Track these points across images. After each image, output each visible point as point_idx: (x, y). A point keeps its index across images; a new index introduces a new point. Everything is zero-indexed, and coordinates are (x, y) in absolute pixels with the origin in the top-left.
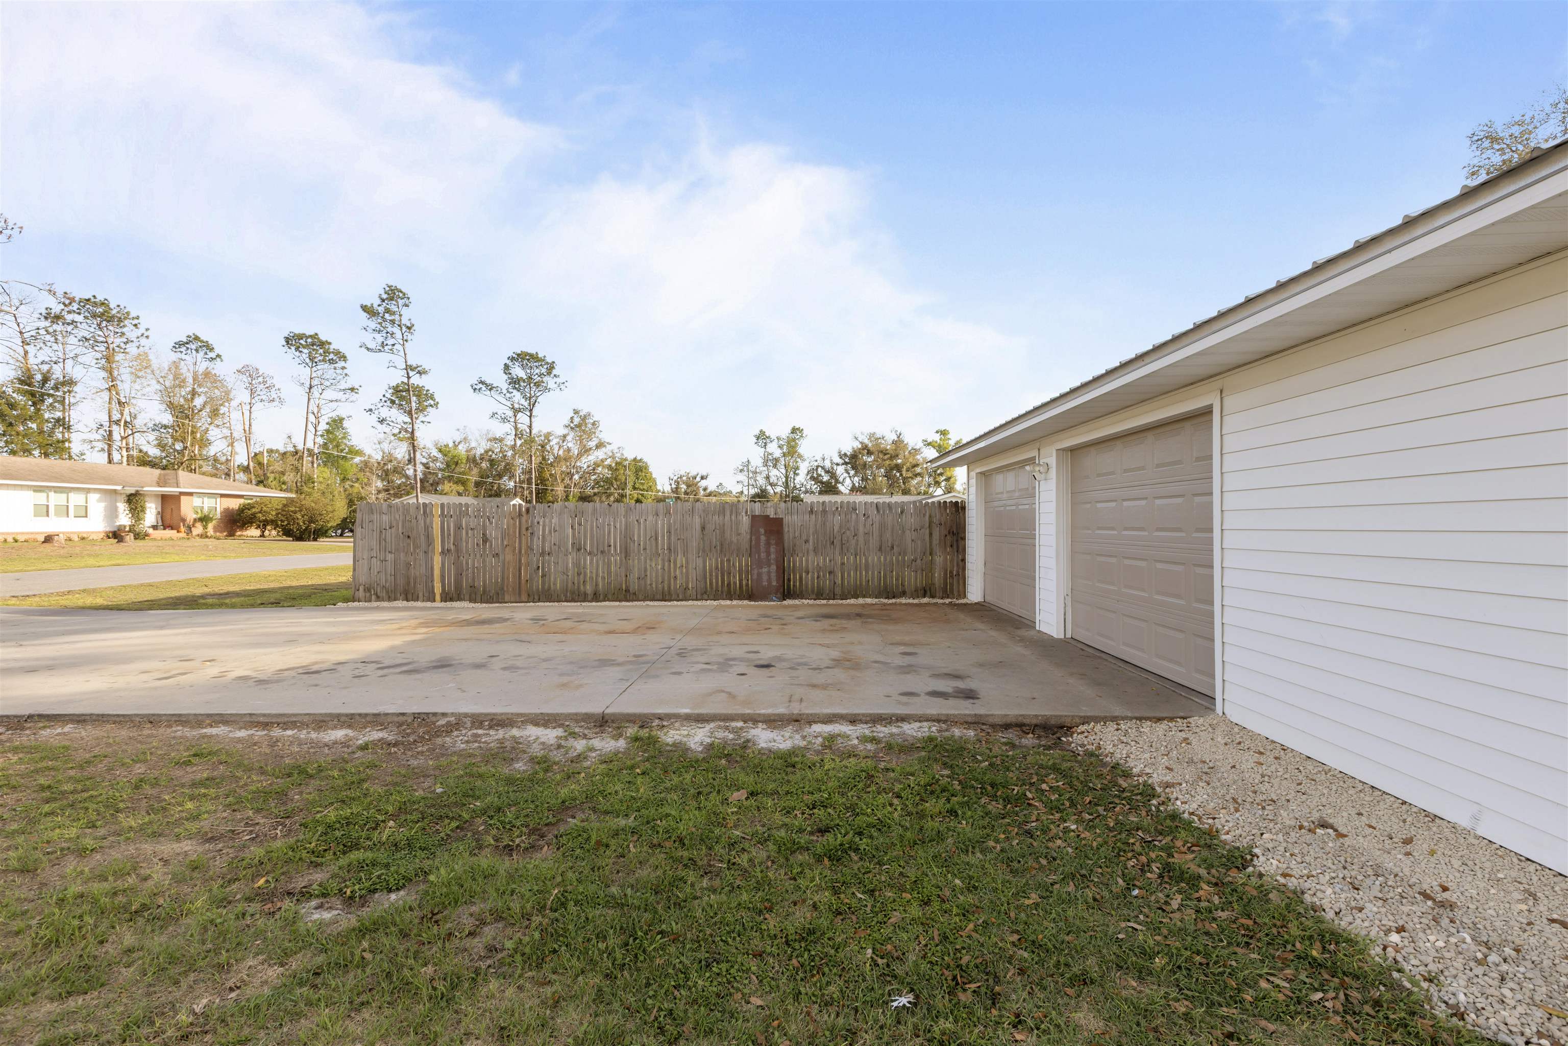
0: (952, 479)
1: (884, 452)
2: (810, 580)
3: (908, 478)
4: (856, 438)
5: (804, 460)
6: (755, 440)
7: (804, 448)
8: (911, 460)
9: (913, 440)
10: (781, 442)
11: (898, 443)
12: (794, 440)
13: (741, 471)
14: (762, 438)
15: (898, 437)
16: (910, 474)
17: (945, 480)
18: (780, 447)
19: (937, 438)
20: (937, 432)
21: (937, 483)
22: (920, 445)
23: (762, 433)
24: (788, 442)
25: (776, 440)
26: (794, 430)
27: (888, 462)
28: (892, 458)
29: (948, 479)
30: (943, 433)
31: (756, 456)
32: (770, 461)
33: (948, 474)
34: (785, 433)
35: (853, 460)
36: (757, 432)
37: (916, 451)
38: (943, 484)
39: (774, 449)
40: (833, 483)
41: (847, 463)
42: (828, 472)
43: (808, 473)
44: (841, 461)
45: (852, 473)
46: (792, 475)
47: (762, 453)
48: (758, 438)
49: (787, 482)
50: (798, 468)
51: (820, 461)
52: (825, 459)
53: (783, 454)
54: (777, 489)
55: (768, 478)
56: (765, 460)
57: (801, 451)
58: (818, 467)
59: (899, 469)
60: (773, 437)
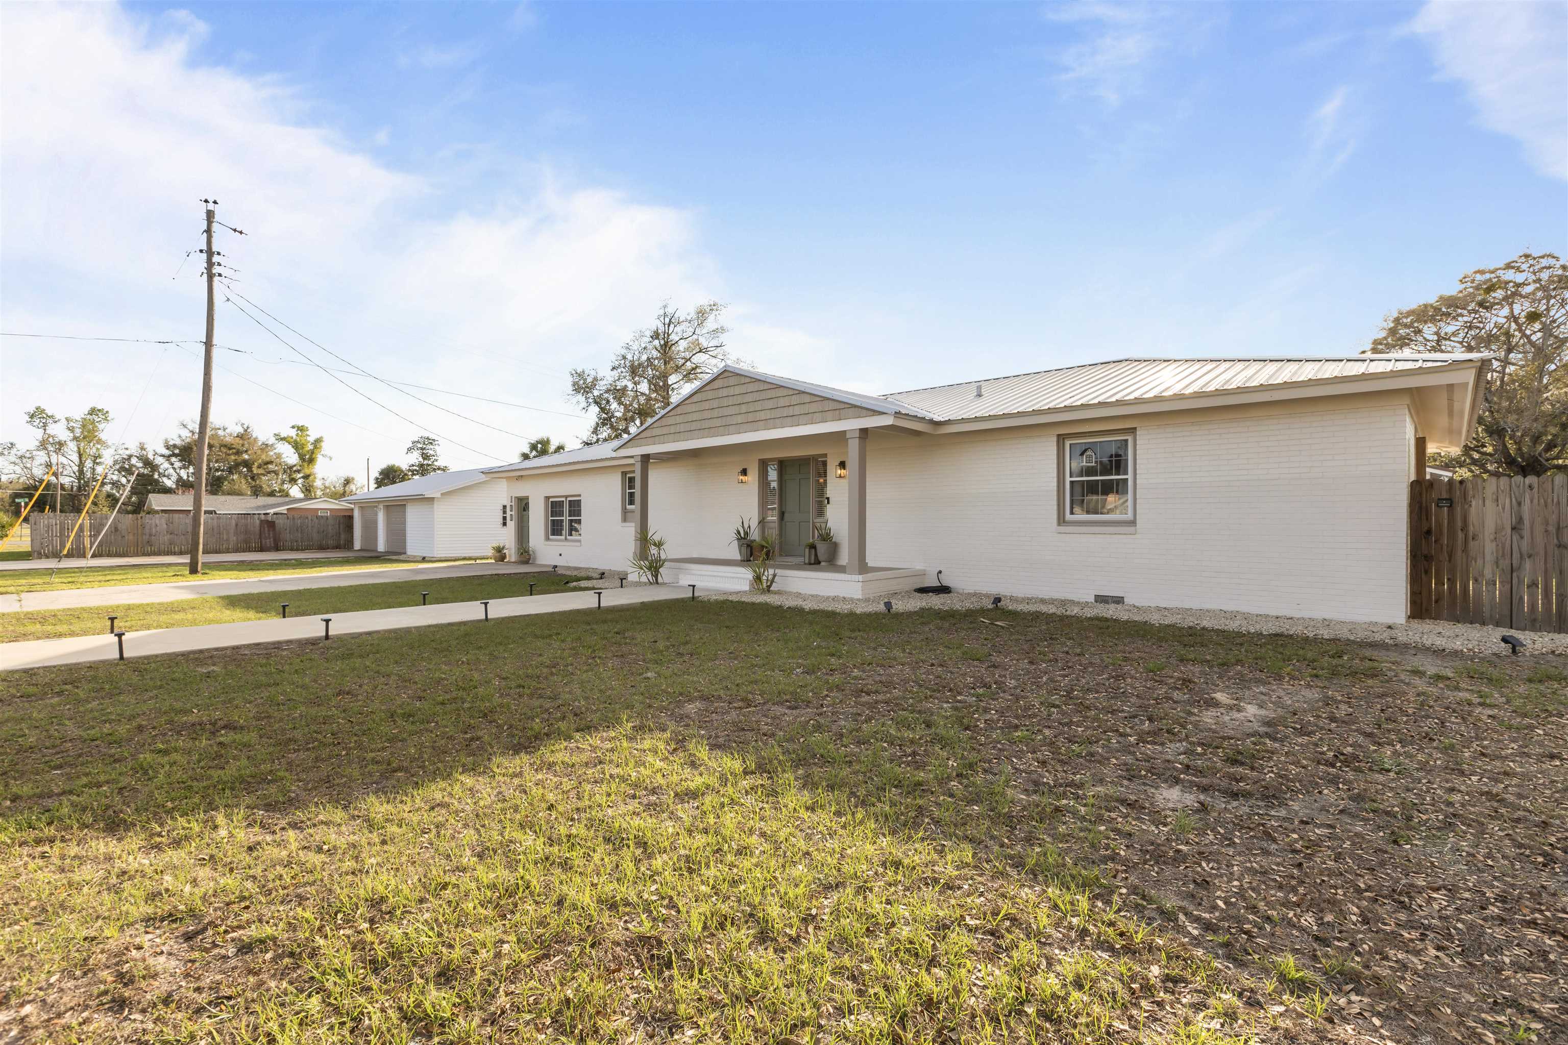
0: (311, 478)
1: (229, 447)
2: (288, 544)
3: (258, 474)
4: (185, 426)
5: (108, 447)
6: (26, 417)
7: (107, 432)
8: (264, 457)
9: (263, 434)
10: (72, 424)
11: (244, 436)
12: (94, 423)
14: (38, 416)
15: (246, 431)
16: (261, 471)
17: (303, 477)
18: (71, 429)
19: (293, 433)
20: (293, 427)
21: (293, 481)
22: (272, 440)
23: (39, 410)
24: (84, 426)
25: (64, 422)
26: (93, 411)
27: (233, 457)
28: (238, 453)
29: (306, 477)
30: (301, 429)
32: (51, 445)
33: (307, 471)
34: (79, 412)
35: (185, 453)
36: (31, 409)
37: (266, 447)
38: (300, 481)
39: (59, 431)
40: (156, 476)
41: (174, 455)
42: (147, 463)
43: (116, 462)
44: (167, 452)
45: (178, 464)
46: (89, 464)
47: (39, 434)
48: (32, 416)
49: (81, 472)
50: (99, 456)
51: (134, 449)
52: (142, 449)
53: (75, 438)
54: (66, 481)
55: (49, 465)
56: (43, 445)
57: (103, 436)
58: (130, 457)
59: (247, 464)
60: (57, 417)
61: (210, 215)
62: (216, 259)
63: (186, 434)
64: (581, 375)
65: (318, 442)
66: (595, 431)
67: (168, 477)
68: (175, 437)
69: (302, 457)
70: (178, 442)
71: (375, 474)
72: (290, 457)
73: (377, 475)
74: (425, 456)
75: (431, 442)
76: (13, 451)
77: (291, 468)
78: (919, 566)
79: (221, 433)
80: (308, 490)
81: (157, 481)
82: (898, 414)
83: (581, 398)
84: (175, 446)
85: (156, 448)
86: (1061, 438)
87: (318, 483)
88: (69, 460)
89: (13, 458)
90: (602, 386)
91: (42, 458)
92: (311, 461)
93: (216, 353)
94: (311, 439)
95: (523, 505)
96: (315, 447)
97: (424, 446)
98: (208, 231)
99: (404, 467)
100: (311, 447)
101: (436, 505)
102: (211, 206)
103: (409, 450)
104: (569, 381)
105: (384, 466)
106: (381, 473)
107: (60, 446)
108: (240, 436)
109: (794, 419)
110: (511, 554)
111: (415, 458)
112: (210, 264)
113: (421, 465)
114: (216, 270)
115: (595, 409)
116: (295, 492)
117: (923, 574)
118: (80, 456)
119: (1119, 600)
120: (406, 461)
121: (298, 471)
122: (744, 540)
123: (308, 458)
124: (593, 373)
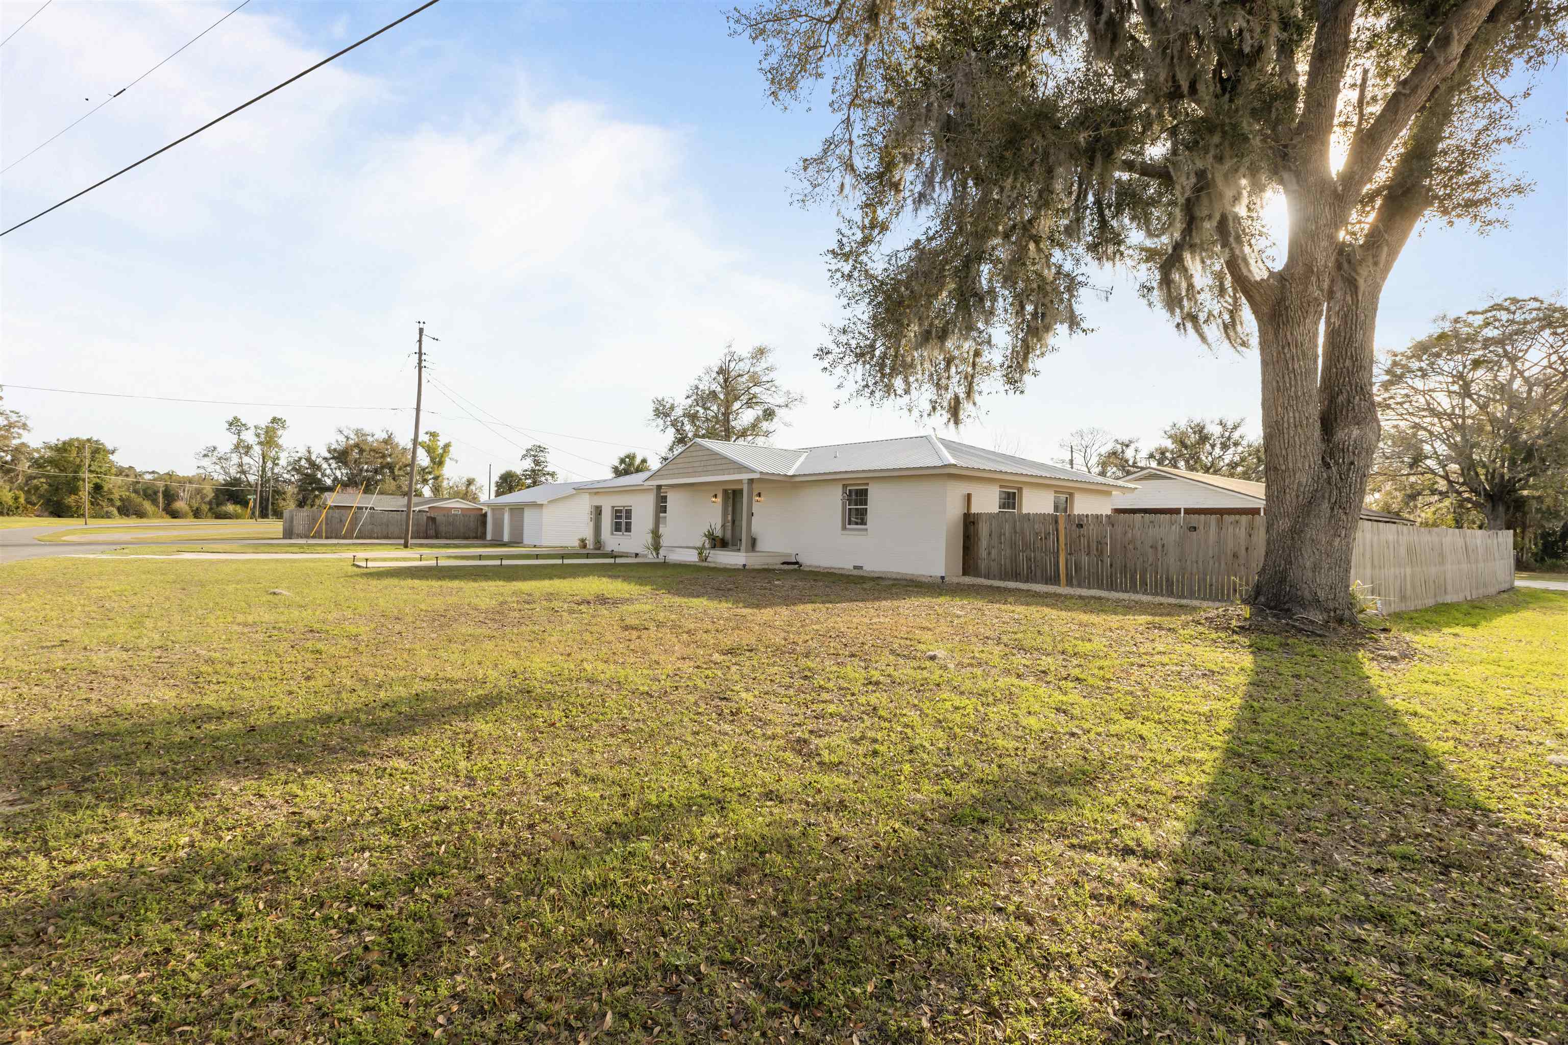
0: (440, 479)
1: (376, 451)
2: (444, 534)
3: (399, 476)
4: (345, 434)
5: (284, 450)
6: (227, 426)
7: (284, 438)
8: (403, 460)
9: (402, 439)
10: (258, 431)
11: (388, 441)
12: (274, 430)
13: (205, 456)
14: (235, 425)
15: (389, 436)
16: (401, 473)
17: (433, 478)
18: (258, 435)
19: (427, 439)
20: (427, 433)
21: (425, 482)
23: (236, 419)
24: (267, 432)
25: (253, 428)
26: (274, 420)
27: (379, 460)
28: (384, 456)
29: (436, 478)
30: (435, 435)
31: (226, 442)
32: (243, 448)
33: (437, 473)
34: (264, 422)
35: (341, 456)
36: (230, 419)
38: (431, 482)
39: (249, 437)
40: (319, 476)
41: (333, 458)
42: (313, 465)
43: (289, 464)
44: (328, 455)
45: (334, 465)
46: (269, 464)
47: (234, 439)
48: (231, 424)
49: (264, 470)
50: (278, 458)
51: (302, 452)
52: (309, 452)
53: (260, 443)
54: (252, 479)
55: (241, 465)
56: (237, 447)
57: (280, 441)
58: (300, 459)
59: (391, 467)
60: (249, 425)
61: (421, 331)
62: (424, 357)
63: (342, 439)
64: (660, 402)
65: (447, 446)
66: (671, 449)
67: (328, 477)
68: (334, 442)
69: (433, 460)
70: (339, 448)
71: (495, 478)
72: (423, 459)
73: (497, 479)
74: (537, 463)
75: (541, 449)
76: (215, 453)
77: (424, 470)
78: (788, 551)
79: (370, 439)
80: (436, 489)
81: (320, 480)
82: (761, 473)
83: (660, 421)
84: (335, 450)
85: (320, 451)
86: (845, 486)
87: (445, 484)
88: (253, 462)
89: (214, 459)
90: (678, 412)
91: (235, 459)
92: (441, 463)
93: (421, 413)
94: (441, 444)
95: (598, 511)
96: (445, 452)
97: (536, 453)
98: (420, 341)
99: (519, 472)
100: (440, 451)
101: (545, 510)
102: (421, 325)
103: (524, 457)
104: (651, 407)
105: (503, 471)
106: (501, 478)
107: (248, 448)
108: (386, 442)
109: (723, 472)
110: (590, 544)
111: (528, 464)
112: (420, 360)
113: (533, 471)
114: (423, 364)
115: (671, 431)
116: (427, 492)
117: (790, 555)
118: (264, 458)
119: (861, 568)
120: (521, 467)
121: (430, 473)
122: (711, 536)
123: (438, 461)
124: (671, 401)
